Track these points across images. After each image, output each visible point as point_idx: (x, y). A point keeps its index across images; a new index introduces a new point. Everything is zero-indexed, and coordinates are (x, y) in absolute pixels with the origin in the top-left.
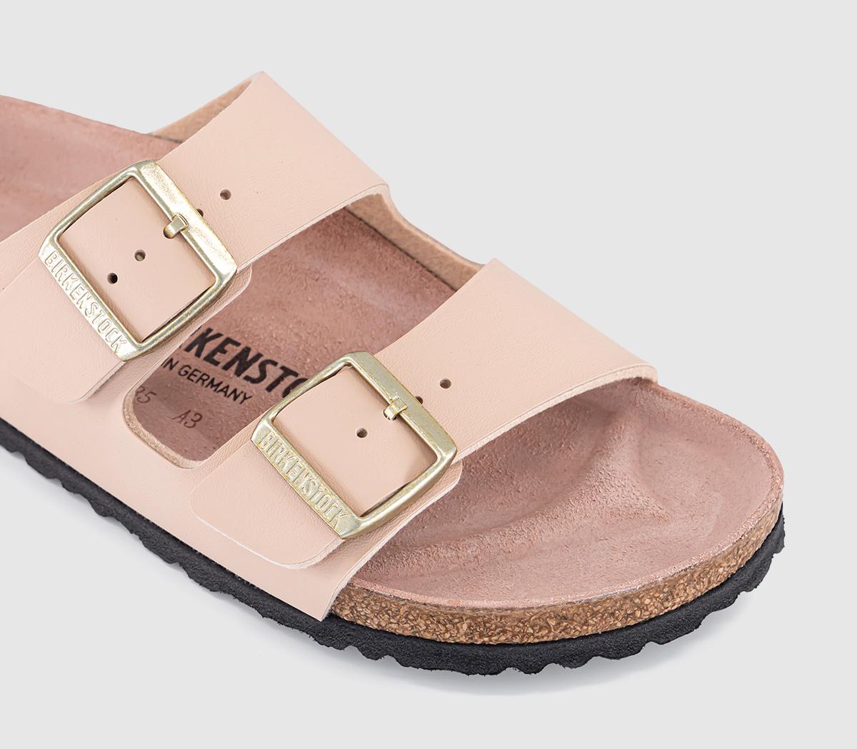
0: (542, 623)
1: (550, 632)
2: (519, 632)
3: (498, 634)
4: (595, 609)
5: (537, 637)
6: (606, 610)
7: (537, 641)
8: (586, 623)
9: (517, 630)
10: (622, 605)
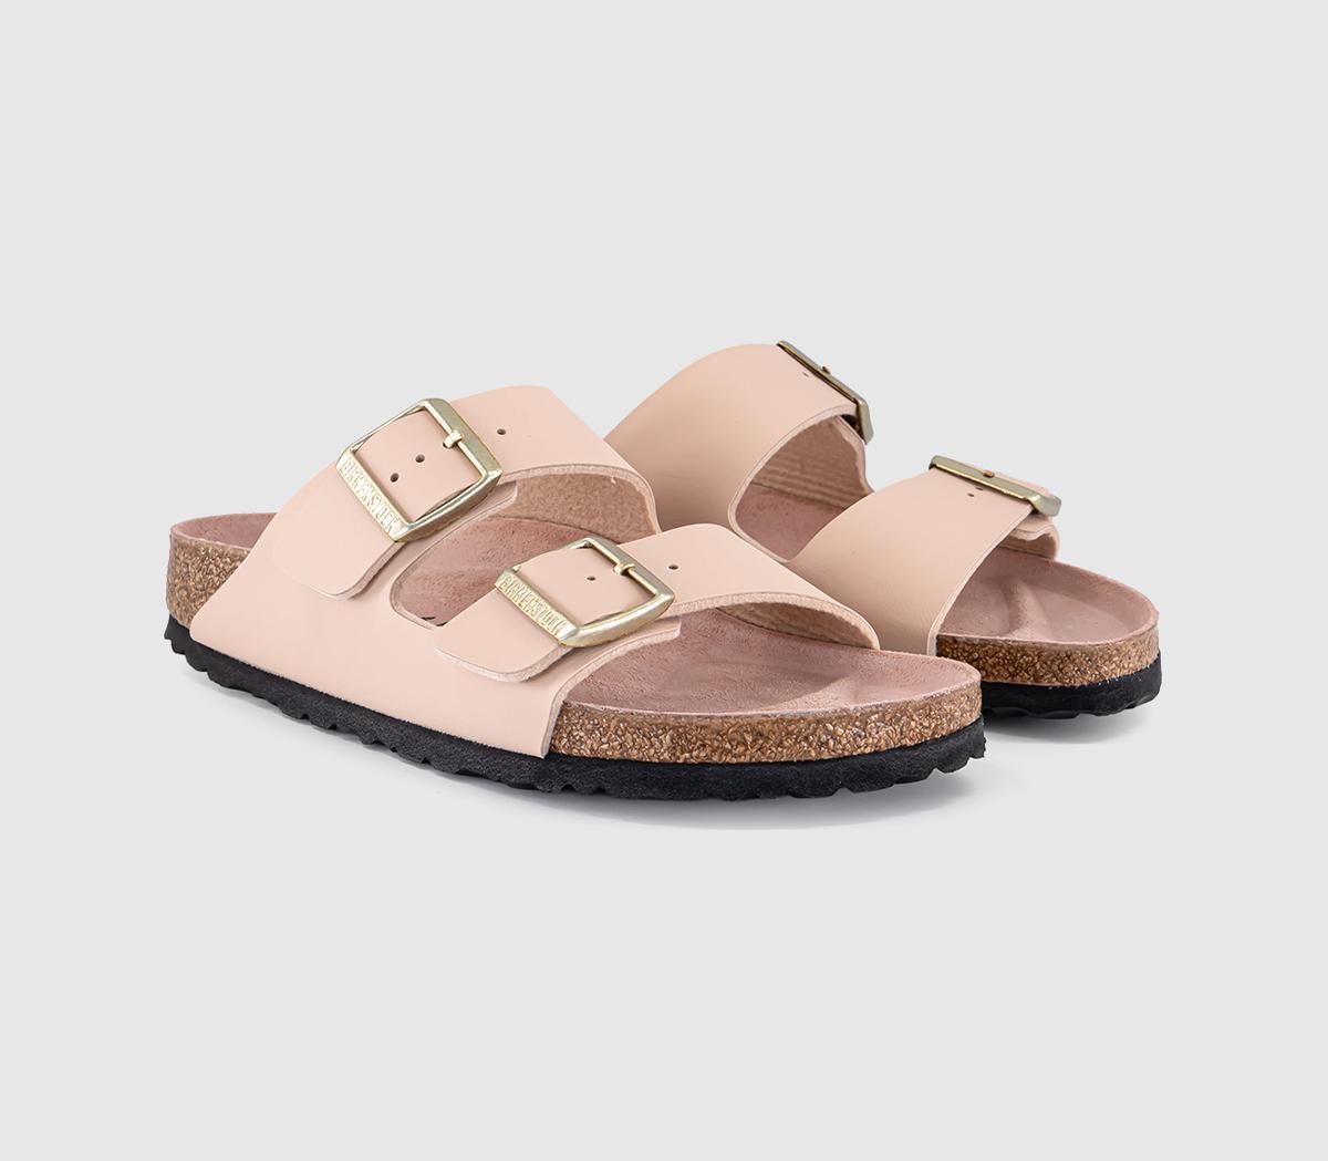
0: (740, 738)
1: (747, 749)
2: (718, 747)
3: (699, 748)
4: (790, 729)
5: (735, 756)
6: (800, 732)
7: (734, 760)
8: (780, 744)
9: (716, 744)
10: (815, 730)
